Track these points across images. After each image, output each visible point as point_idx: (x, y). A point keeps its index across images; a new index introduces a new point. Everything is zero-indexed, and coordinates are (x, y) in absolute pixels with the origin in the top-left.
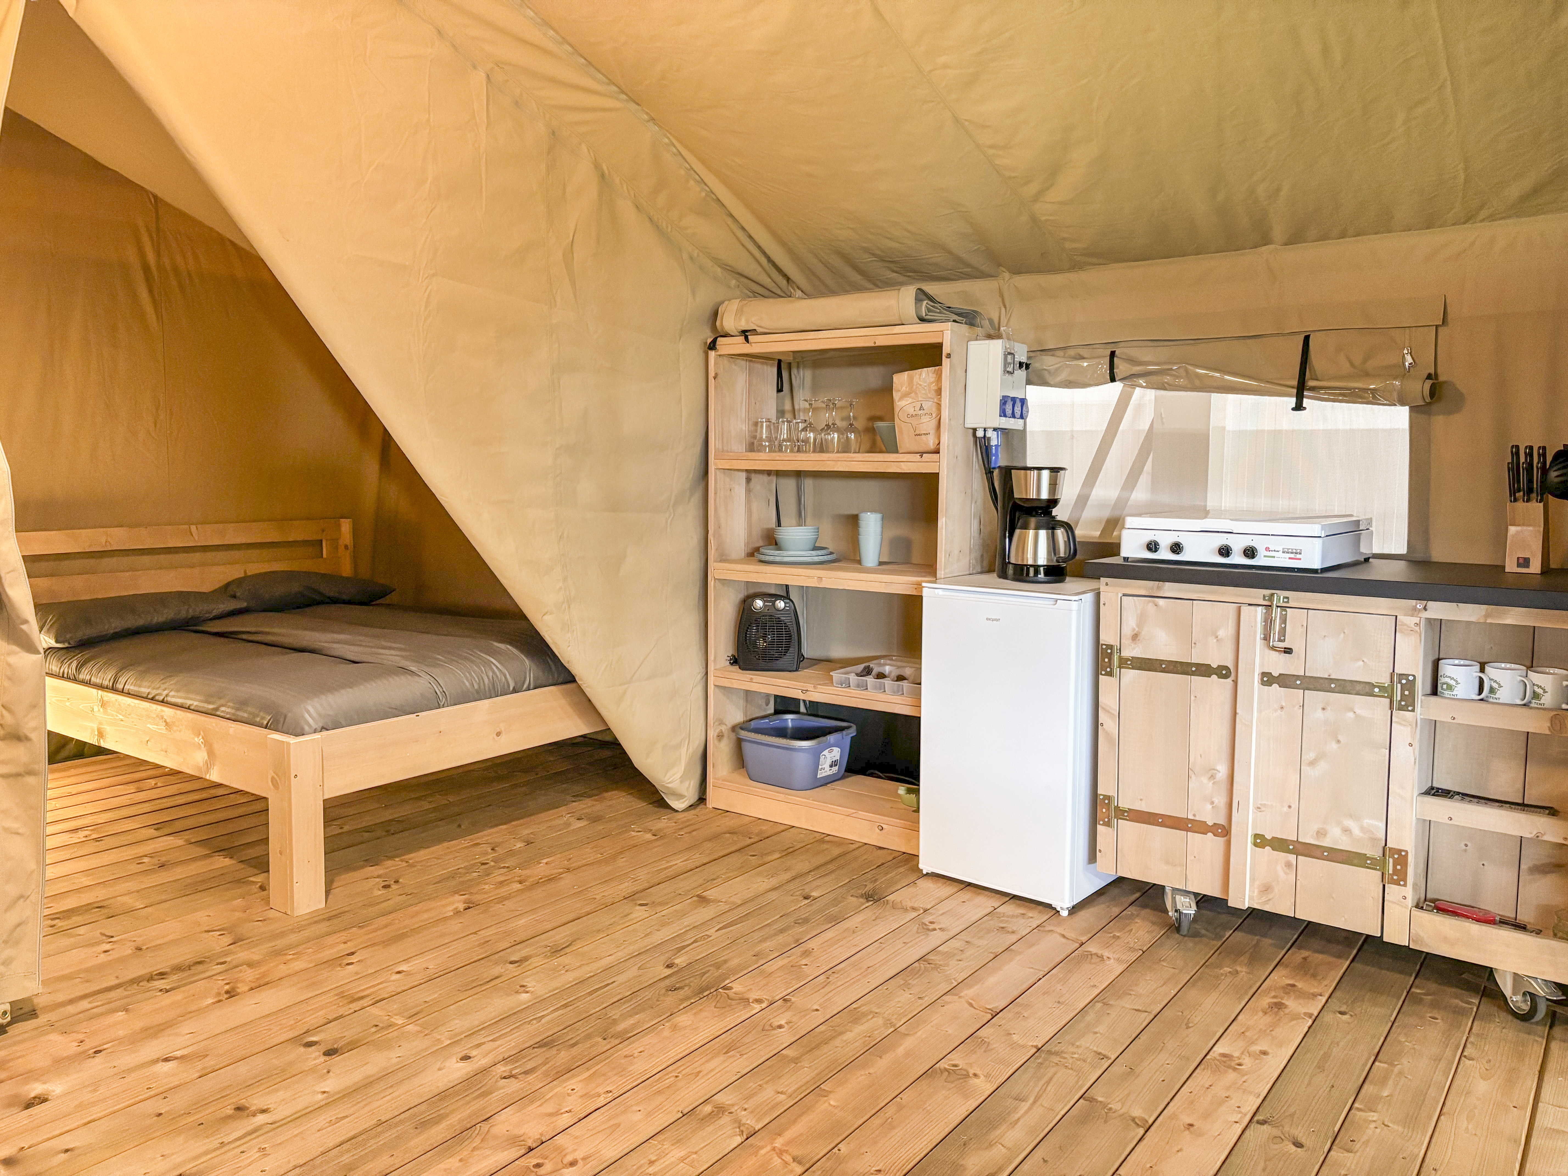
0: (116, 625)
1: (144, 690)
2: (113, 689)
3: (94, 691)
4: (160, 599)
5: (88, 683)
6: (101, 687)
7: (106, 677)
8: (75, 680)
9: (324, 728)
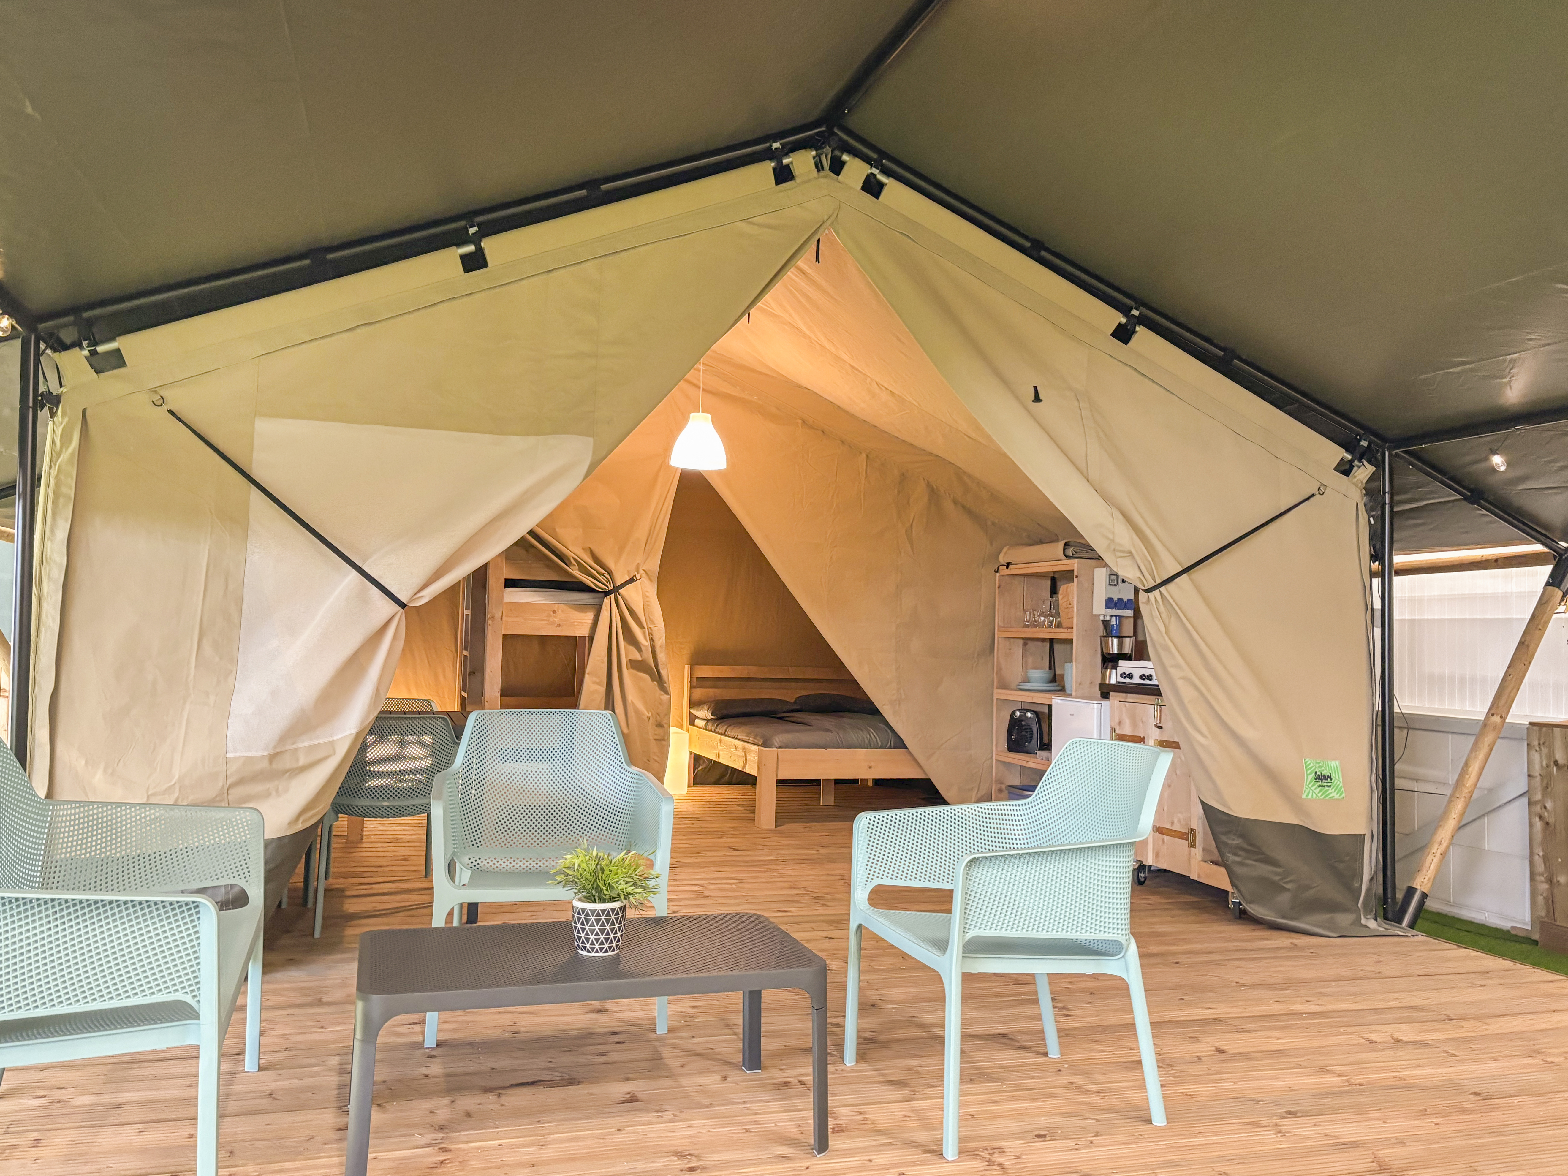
0: (738, 710)
1: (732, 734)
2: (725, 735)
3: (719, 736)
4: (761, 701)
5: (718, 733)
6: (721, 734)
7: (722, 731)
8: (714, 731)
9: (780, 747)
